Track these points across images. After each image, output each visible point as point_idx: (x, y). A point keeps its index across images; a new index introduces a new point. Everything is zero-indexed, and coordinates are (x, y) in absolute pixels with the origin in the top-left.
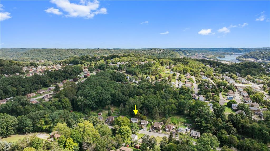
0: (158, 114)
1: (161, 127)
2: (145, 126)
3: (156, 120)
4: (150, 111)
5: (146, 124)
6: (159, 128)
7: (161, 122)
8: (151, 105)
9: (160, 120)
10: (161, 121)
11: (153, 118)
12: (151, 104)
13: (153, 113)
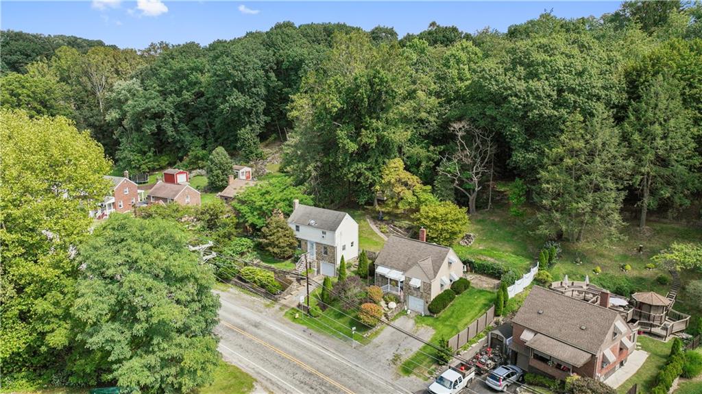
0: (613, 199)
1: (638, 360)
2: (416, 305)
3: (572, 256)
4: (519, 157)
5: (428, 287)
6: (587, 370)
7: (639, 297)
8: (534, 84)
9: (632, 270)
10: (641, 284)
11: (543, 230)
12: (533, 75)
13: (551, 179)
